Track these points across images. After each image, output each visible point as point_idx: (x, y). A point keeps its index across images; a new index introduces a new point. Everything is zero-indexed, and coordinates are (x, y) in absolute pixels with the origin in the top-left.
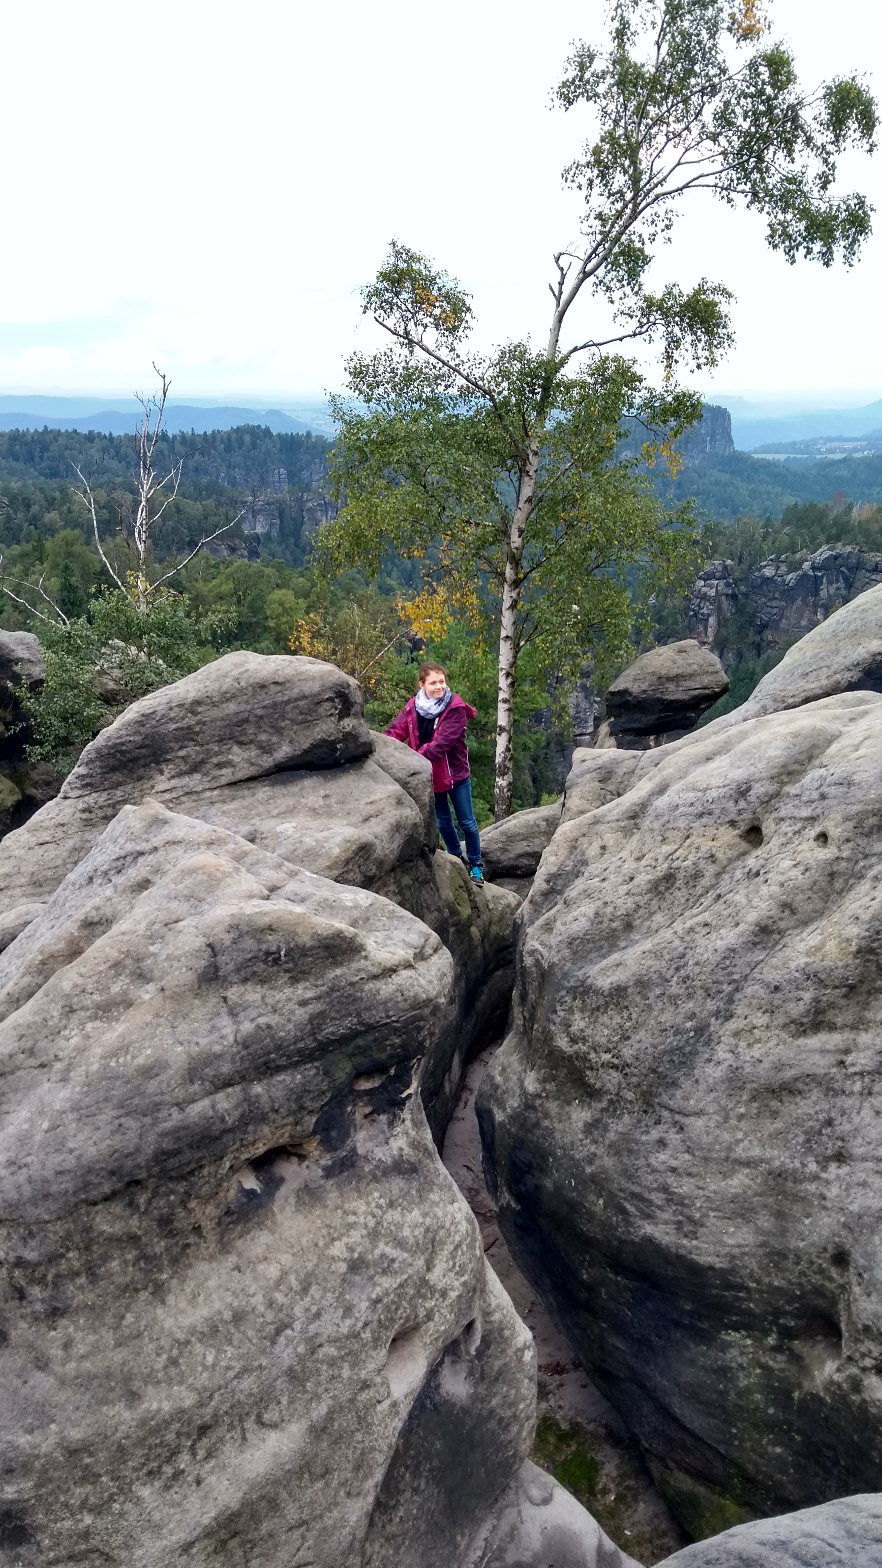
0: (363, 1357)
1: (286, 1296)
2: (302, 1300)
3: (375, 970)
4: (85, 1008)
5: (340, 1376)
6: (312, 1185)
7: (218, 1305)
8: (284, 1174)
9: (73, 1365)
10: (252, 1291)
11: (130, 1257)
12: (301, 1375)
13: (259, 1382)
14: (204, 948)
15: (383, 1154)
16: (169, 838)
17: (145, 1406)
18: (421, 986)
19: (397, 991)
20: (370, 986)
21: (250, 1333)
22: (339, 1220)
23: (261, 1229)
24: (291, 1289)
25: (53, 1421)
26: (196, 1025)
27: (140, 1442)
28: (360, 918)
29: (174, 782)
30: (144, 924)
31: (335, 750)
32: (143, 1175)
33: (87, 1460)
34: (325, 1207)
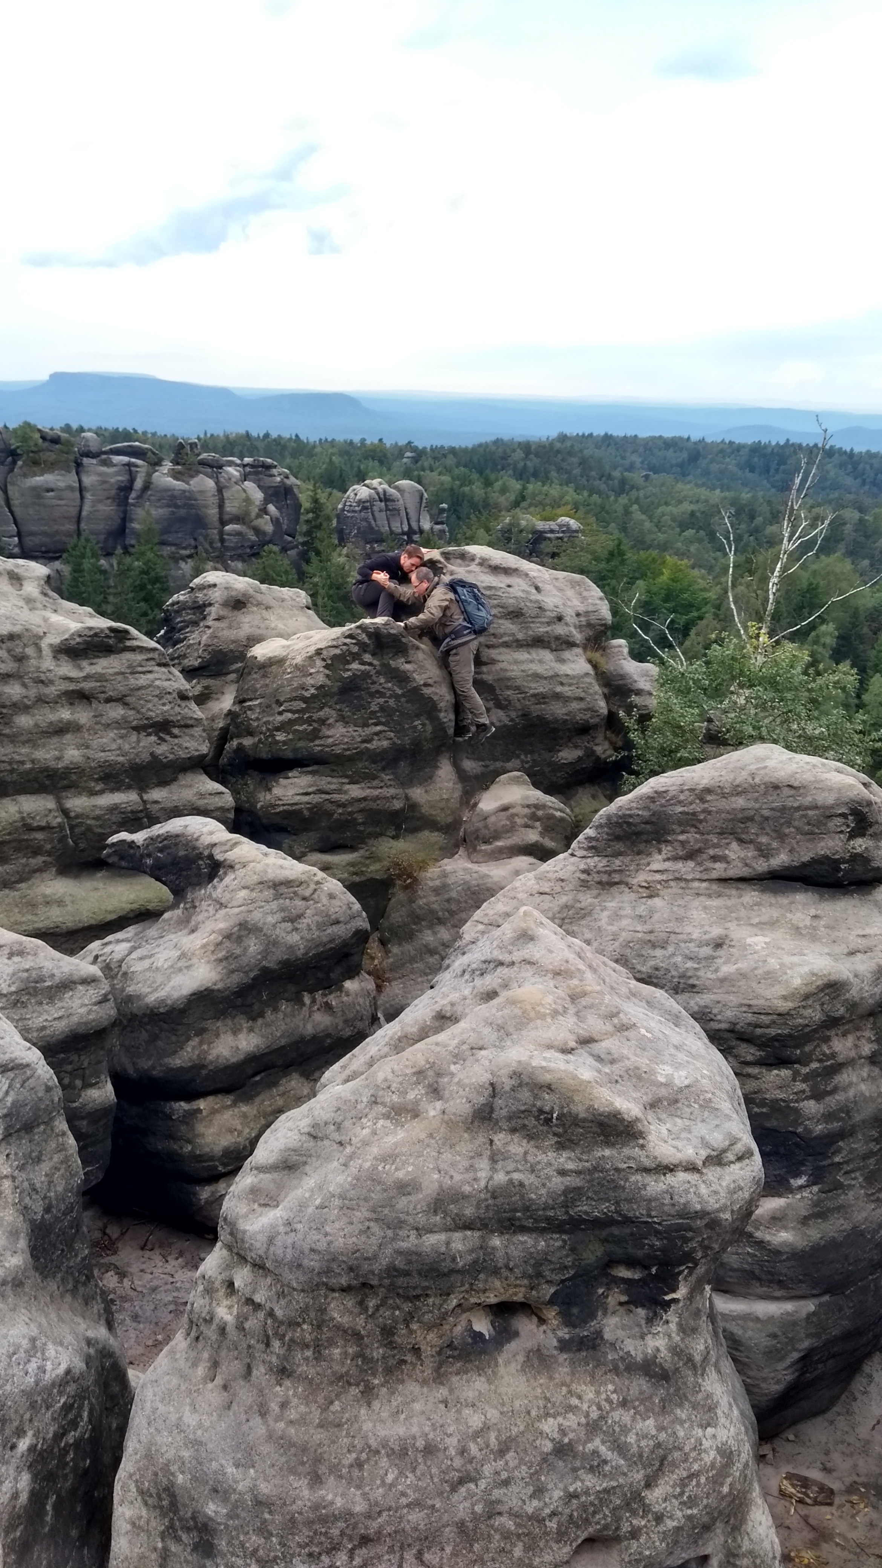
0: (542, 1544)
1: (481, 1450)
2: (495, 1461)
3: (647, 1163)
4: (384, 1105)
5: (510, 1552)
6: (545, 1352)
7: (415, 1430)
8: (520, 1329)
9: (282, 1425)
10: (450, 1430)
11: (350, 1351)
12: (471, 1533)
13: (427, 1521)
14: (487, 1085)
15: (634, 1348)
16: (527, 957)
17: (323, 1492)
18: (699, 1195)
19: (667, 1192)
20: (639, 1177)
21: (434, 1470)
22: (560, 1398)
23: (480, 1375)
24: (488, 1446)
25: (253, 1467)
26: (458, 1158)
27: (309, 1523)
28: (666, 1099)
29: (668, 865)
30: (456, 1041)
31: (839, 870)
32: (375, 1282)
33: (267, 1516)
34: (551, 1378)
